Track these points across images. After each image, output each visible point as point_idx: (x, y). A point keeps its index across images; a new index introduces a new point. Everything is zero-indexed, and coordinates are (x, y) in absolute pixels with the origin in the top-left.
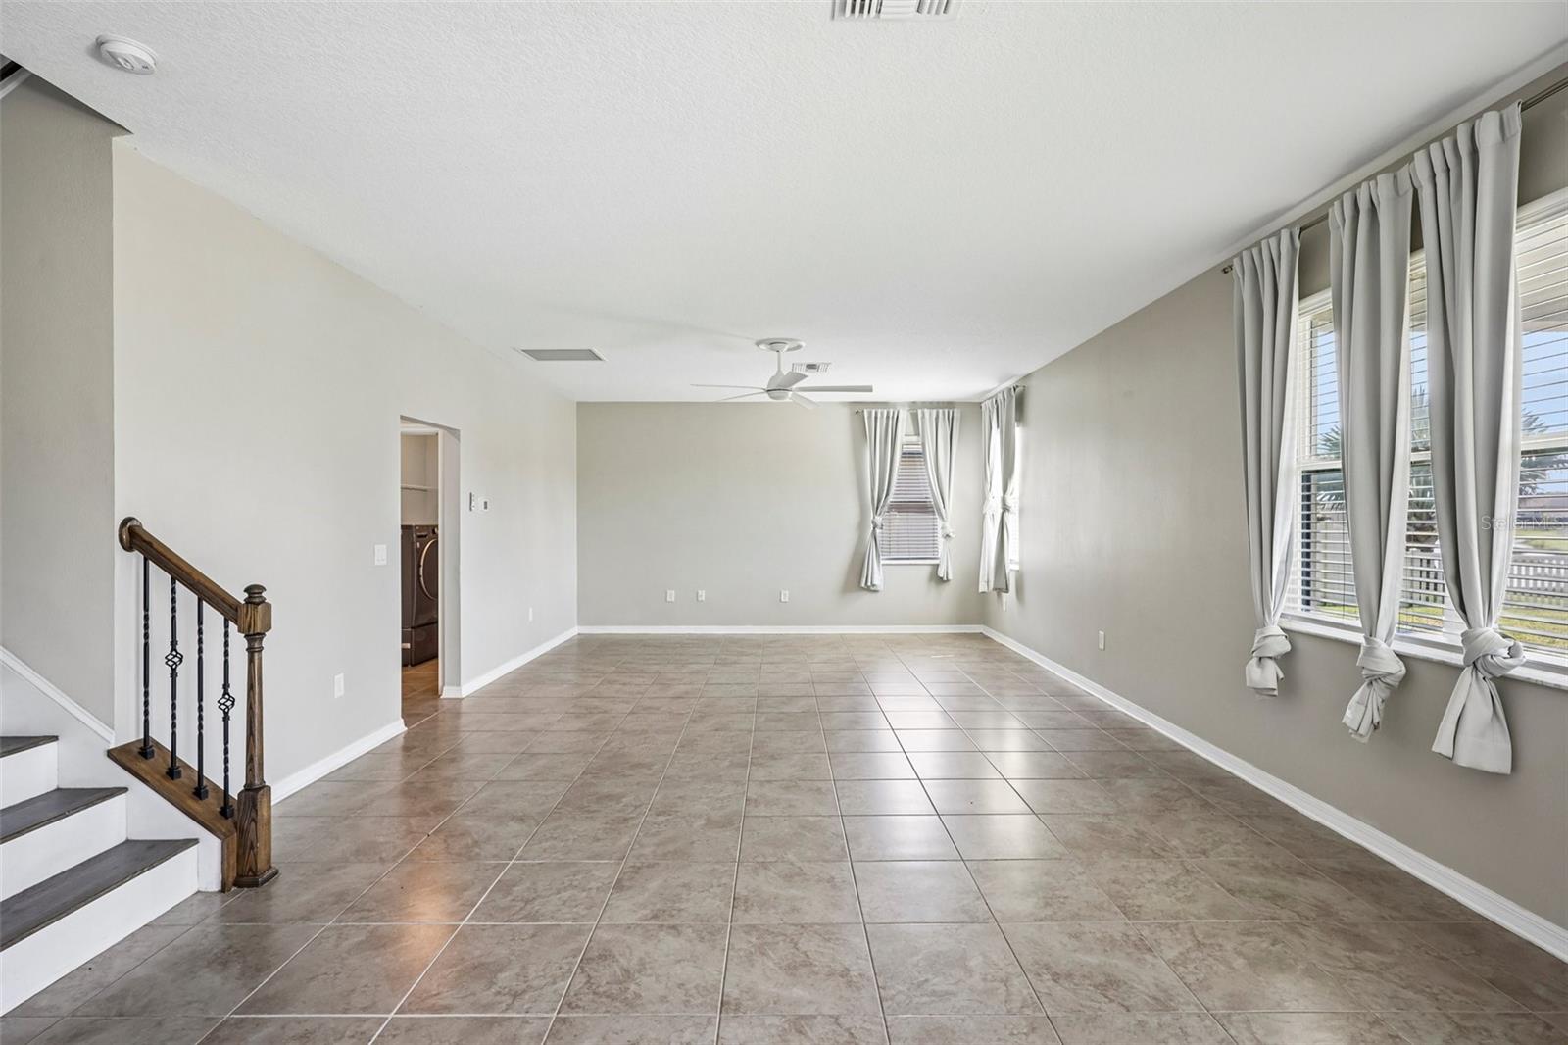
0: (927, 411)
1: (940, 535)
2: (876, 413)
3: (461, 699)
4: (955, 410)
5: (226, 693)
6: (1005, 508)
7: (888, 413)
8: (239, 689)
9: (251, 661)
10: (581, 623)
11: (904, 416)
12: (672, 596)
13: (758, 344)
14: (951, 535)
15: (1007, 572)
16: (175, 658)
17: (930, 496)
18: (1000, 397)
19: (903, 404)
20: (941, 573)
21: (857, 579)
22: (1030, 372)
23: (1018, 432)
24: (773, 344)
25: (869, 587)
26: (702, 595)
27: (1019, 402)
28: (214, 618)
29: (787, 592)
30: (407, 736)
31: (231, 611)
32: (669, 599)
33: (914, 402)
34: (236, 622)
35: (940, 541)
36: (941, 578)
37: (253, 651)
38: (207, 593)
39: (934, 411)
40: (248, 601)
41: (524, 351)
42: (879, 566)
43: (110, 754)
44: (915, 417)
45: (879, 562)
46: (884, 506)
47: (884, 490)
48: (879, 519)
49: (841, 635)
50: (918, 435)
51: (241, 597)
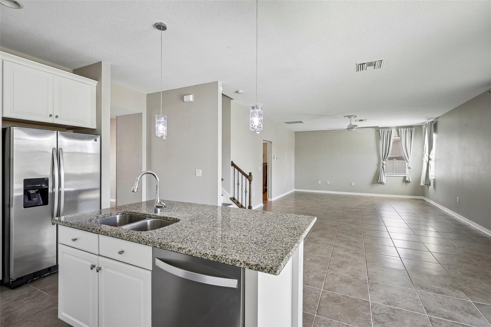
0: (402, 129)
1: (407, 167)
2: (384, 130)
3: (272, 201)
4: (413, 128)
5: (246, 190)
6: (429, 159)
7: (388, 130)
8: (248, 190)
9: (250, 185)
10: (296, 188)
11: (394, 132)
12: (320, 182)
13: (345, 117)
14: (411, 167)
15: (430, 179)
16: (238, 184)
17: (403, 155)
18: (428, 124)
19: (393, 127)
20: (407, 179)
21: (377, 180)
22: (438, 116)
23: (434, 136)
24: (349, 117)
25: (381, 183)
26: (328, 182)
27: (434, 126)
28: (244, 177)
29: (354, 183)
30: (264, 206)
31: (247, 177)
32: (319, 183)
33: (398, 127)
34: (248, 179)
35: (407, 169)
36: (407, 181)
37: (250, 183)
38: (243, 173)
39: (405, 129)
40: (249, 175)
41: (286, 122)
42: (384, 176)
43: (230, 198)
44: (398, 131)
45: (384, 175)
46: (386, 158)
47: (386, 154)
48: (384, 162)
49: (371, 196)
50: (399, 136)
51: (248, 175)
